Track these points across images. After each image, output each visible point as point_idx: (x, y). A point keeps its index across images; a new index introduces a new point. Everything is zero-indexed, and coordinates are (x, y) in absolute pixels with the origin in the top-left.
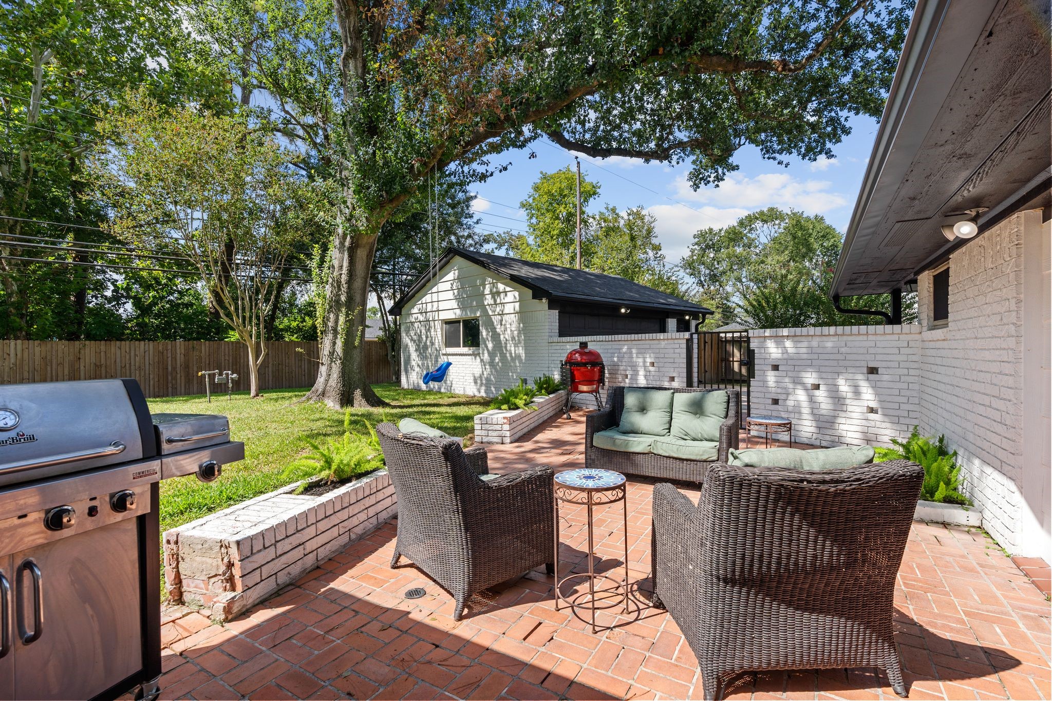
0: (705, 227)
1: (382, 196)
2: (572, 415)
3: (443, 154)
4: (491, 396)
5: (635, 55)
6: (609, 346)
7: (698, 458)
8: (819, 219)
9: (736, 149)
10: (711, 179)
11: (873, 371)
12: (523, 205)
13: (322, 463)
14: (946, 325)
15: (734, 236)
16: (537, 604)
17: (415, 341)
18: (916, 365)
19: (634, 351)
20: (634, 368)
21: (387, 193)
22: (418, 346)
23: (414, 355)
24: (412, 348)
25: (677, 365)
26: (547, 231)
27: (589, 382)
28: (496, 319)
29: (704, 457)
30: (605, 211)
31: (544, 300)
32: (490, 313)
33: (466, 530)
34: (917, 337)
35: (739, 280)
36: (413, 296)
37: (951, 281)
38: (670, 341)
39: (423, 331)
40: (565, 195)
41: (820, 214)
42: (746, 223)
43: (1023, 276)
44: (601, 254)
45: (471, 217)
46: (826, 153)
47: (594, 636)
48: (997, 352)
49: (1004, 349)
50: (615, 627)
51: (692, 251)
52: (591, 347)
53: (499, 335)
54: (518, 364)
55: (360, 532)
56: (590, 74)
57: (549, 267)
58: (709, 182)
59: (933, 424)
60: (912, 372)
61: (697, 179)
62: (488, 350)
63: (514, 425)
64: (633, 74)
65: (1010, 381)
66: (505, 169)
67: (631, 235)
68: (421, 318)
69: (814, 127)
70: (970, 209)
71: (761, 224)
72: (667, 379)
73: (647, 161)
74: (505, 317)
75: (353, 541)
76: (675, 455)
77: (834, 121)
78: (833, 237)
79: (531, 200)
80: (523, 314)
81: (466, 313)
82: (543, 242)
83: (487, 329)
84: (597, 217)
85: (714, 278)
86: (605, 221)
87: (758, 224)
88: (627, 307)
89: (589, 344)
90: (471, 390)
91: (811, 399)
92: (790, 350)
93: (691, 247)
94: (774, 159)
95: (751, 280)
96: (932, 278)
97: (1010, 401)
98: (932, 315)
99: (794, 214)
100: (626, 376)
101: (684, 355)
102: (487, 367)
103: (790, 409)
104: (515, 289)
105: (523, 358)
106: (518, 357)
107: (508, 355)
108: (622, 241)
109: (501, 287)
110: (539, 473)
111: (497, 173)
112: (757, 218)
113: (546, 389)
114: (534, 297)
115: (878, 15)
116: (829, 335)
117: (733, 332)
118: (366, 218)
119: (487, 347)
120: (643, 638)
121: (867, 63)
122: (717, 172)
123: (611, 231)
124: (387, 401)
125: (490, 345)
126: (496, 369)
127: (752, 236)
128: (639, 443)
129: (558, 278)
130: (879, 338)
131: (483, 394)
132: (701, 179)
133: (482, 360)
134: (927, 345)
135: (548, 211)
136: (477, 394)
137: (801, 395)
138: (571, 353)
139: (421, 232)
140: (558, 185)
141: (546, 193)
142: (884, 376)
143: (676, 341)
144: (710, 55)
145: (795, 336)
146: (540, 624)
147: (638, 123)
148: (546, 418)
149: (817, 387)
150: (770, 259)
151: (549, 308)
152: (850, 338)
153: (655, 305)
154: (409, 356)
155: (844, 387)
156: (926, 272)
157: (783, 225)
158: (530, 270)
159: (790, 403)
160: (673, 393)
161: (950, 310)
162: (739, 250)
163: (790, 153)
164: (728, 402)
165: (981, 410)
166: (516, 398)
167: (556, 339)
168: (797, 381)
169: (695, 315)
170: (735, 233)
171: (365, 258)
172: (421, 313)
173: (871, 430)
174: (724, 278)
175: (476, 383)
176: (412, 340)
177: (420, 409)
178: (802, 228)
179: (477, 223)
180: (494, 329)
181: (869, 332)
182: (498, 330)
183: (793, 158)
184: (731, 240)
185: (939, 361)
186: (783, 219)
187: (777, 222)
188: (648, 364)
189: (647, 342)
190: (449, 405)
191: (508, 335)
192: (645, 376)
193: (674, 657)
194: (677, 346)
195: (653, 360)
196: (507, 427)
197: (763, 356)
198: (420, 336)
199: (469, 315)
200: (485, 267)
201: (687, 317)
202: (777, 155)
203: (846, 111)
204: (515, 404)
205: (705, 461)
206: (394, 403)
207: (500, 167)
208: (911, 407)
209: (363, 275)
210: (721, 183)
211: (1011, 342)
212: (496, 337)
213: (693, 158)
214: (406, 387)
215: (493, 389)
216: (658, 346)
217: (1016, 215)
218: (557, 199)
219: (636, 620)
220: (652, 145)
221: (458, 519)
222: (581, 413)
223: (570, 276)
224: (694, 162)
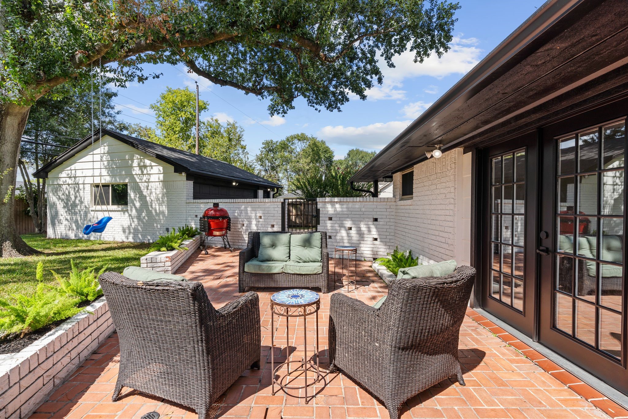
0: (269, 139)
1: (38, 74)
2: (209, 251)
3: (107, 53)
4: (138, 241)
5: (264, 24)
6: (231, 205)
7: (311, 273)
8: (323, 142)
9: (296, 97)
10: (281, 112)
11: (376, 220)
12: (152, 107)
13: (13, 317)
14: (412, 198)
15: (284, 146)
16: (257, 394)
17: (62, 200)
18: (393, 217)
19: (249, 209)
20: (249, 219)
21: (45, 73)
22: (67, 204)
23: (62, 211)
24: (60, 206)
25: (276, 218)
26: (171, 128)
27: (220, 229)
28: (142, 186)
29: (315, 272)
30: (211, 121)
31: (183, 174)
32: (138, 180)
33: (208, 354)
34: (394, 203)
35: (286, 170)
36: (61, 163)
37: (415, 178)
38: (273, 204)
39: (72, 192)
40: (185, 106)
41: (324, 140)
42: (290, 139)
43: (456, 177)
44: (210, 147)
45: (113, 108)
46: (338, 109)
47: (307, 405)
48: (444, 211)
49: (447, 210)
50: (316, 394)
51: (262, 152)
52: (221, 206)
53: (146, 197)
54: (162, 218)
55: (63, 376)
56: (232, 27)
57: (181, 152)
58: (279, 113)
59: (403, 245)
60: (392, 220)
61: (273, 110)
62: (136, 208)
63: (174, 261)
64: (262, 35)
65: (451, 224)
66: (158, 77)
67: (229, 138)
68: (69, 181)
69: (334, 94)
70: (437, 144)
71: (297, 141)
72: (270, 226)
73: (247, 93)
74: (150, 184)
75: (58, 386)
76: (298, 273)
77: (342, 93)
78: (329, 153)
79: (159, 105)
80: (165, 182)
81: (116, 180)
82: (169, 135)
83: (134, 192)
84: (206, 123)
85: (273, 168)
86: (211, 127)
87: (296, 141)
88: (236, 182)
89: (220, 204)
90: (120, 237)
91: (349, 235)
92: (338, 209)
93: (261, 149)
94: (314, 106)
95: (292, 171)
96: (401, 176)
97: (450, 233)
98: (401, 193)
99: (313, 138)
100: (243, 225)
101: (280, 212)
102: (135, 220)
103: (338, 241)
104: (160, 165)
105: (166, 214)
106: (163, 213)
107: (153, 211)
108: (224, 141)
109: (147, 162)
110: (250, 298)
111: (150, 78)
112: (295, 138)
113: (188, 234)
114: (176, 171)
115: (365, 46)
116: (357, 202)
117: (292, 199)
118: (19, 90)
119: (134, 205)
120: (336, 396)
121: (359, 68)
122: (283, 108)
123: (215, 133)
124: (39, 250)
125: (138, 204)
126: (142, 222)
127: (293, 147)
128: (276, 267)
129: (190, 160)
130: (378, 204)
131: (131, 239)
132: (275, 110)
133: (130, 215)
134: (398, 207)
135: (172, 114)
136: (125, 240)
137: (344, 233)
138: (207, 210)
139: (63, 112)
140: (179, 98)
141: (171, 102)
142: (381, 222)
143: (275, 204)
144: (304, 38)
145: (341, 202)
146: (267, 409)
147: (243, 69)
148: (190, 254)
149: (350, 229)
150: (302, 160)
151: (187, 180)
152: (366, 203)
153: (253, 182)
154: (57, 213)
155: (364, 228)
156: (399, 173)
157: (308, 143)
158: (170, 152)
159: (338, 238)
160: (290, 235)
161: (414, 191)
162: (286, 154)
163: (321, 105)
164: (322, 239)
165: (434, 237)
166: (172, 242)
167: (192, 201)
168: (342, 226)
169: (273, 189)
170: (284, 144)
171: (16, 125)
172: (70, 177)
173: (374, 249)
174: (279, 169)
175: (124, 231)
176: (59, 198)
177: (77, 255)
178: (317, 146)
179: (118, 113)
180: (141, 193)
181: (374, 201)
182: (144, 193)
183: (322, 108)
184: (283, 148)
185: (407, 215)
186: (308, 140)
187: (305, 141)
188: (258, 217)
189: (257, 204)
190: (103, 250)
191: (153, 197)
192: (256, 225)
193: (360, 403)
194: (276, 206)
195: (261, 215)
196: (169, 264)
197: (325, 212)
198: (68, 196)
199: (118, 181)
200: (134, 147)
201: (269, 190)
202: (315, 105)
203: (348, 89)
204: (171, 247)
205: (315, 274)
206: (46, 251)
207: (154, 75)
208: (391, 237)
209: (13, 140)
210: (285, 115)
211: (451, 207)
212: (142, 198)
213: (271, 97)
214: (52, 237)
215: (140, 236)
216: (264, 206)
217: (454, 150)
218: (180, 107)
219: (326, 385)
220: (250, 85)
221: (201, 347)
222: (213, 250)
223: (197, 159)
224: (272, 100)
